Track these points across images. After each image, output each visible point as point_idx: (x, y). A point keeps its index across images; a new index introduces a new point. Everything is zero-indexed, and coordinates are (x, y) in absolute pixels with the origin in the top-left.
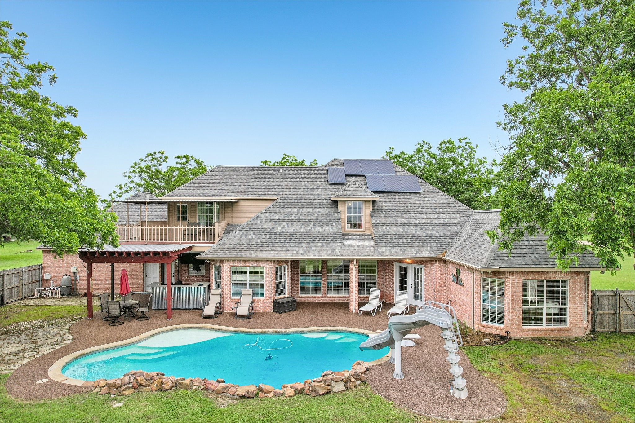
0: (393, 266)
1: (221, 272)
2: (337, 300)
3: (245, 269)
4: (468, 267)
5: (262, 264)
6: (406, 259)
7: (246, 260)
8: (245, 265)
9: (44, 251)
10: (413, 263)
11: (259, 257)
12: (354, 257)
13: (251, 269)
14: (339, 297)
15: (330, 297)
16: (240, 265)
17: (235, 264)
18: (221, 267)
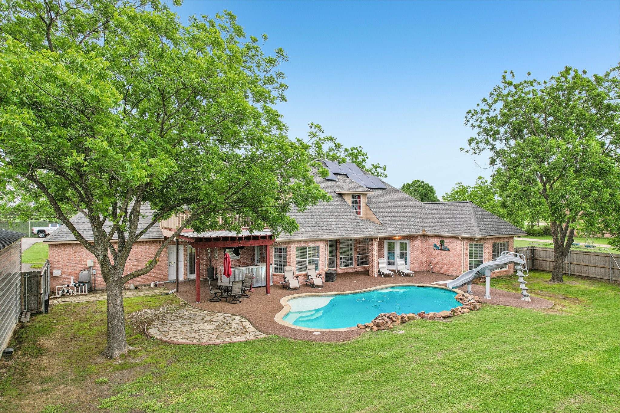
0: (384, 242)
1: (286, 253)
2: (346, 271)
3: (305, 248)
4: (462, 238)
5: (318, 244)
6: (396, 236)
7: (307, 241)
8: (306, 245)
9: (49, 245)
10: (401, 239)
11: (319, 238)
12: (377, 235)
13: (310, 248)
14: (348, 269)
15: (342, 269)
16: (302, 245)
17: (299, 245)
18: (286, 248)
